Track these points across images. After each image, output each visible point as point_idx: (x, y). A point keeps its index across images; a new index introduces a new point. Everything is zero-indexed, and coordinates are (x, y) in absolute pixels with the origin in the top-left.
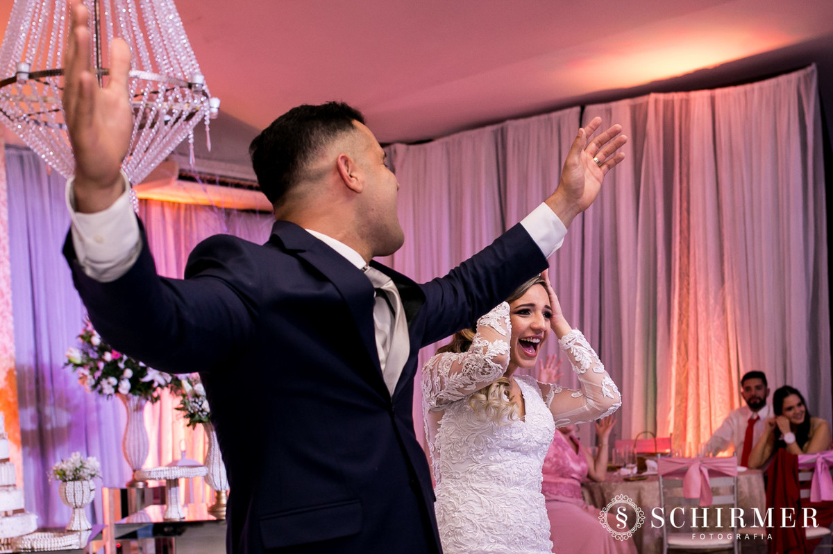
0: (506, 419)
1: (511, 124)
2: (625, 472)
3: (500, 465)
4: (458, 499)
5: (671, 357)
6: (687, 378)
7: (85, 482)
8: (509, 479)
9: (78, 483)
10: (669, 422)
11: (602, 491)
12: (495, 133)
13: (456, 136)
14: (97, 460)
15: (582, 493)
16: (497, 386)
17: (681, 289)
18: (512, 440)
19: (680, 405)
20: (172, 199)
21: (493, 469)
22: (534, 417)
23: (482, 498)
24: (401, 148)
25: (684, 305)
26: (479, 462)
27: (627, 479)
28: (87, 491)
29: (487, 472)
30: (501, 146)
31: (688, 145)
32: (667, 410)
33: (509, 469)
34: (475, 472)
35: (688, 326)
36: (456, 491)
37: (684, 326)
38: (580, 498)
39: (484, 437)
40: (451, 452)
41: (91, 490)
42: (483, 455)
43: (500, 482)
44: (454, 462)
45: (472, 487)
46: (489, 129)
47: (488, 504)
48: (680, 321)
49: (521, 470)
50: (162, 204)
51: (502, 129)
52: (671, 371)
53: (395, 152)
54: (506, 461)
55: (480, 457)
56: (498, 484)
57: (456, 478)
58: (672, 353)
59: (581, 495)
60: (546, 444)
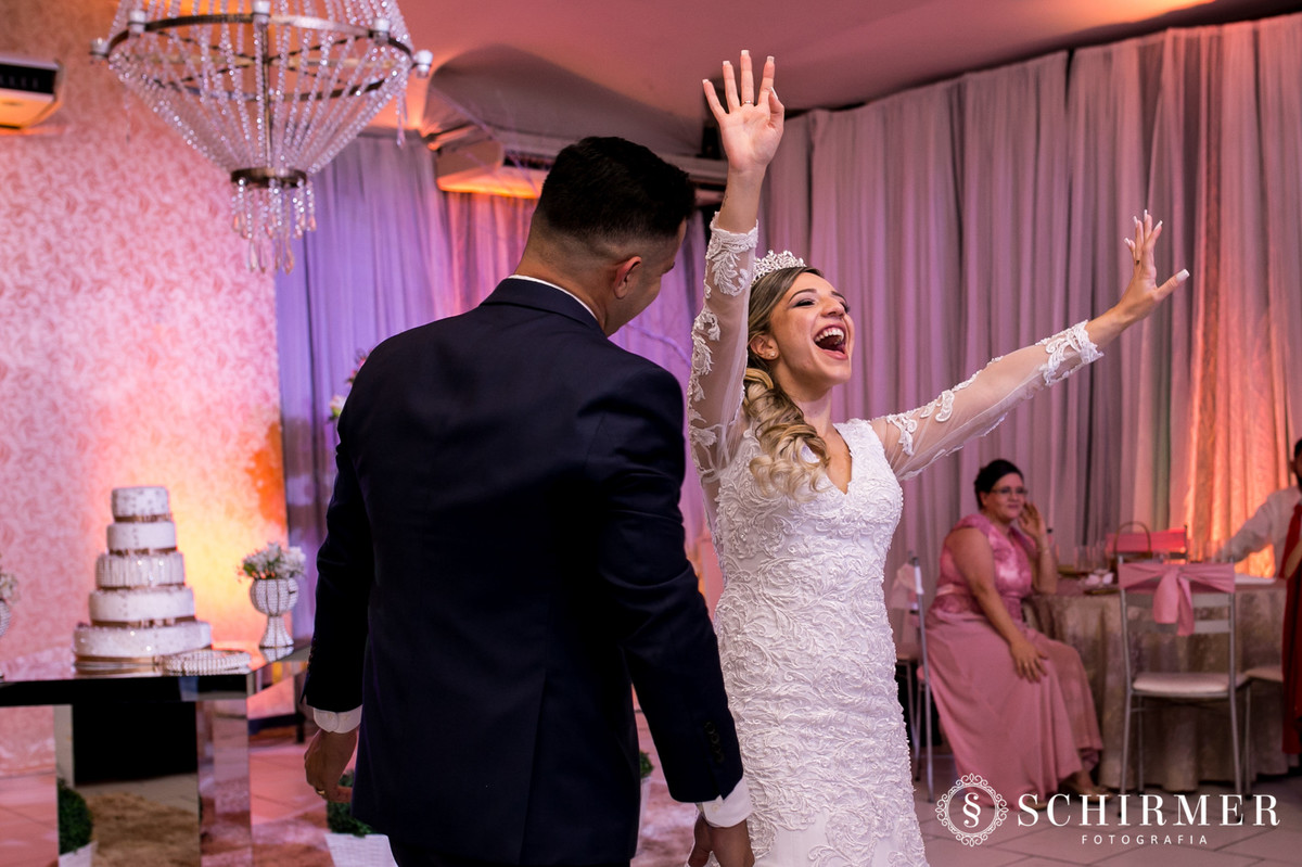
0: (806, 490)
1: (971, 79)
2: (1093, 580)
3: (805, 561)
4: (744, 613)
5: (1192, 415)
6: (1213, 445)
7: (282, 582)
8: (820, 582)
9: (272, 583)
10: (1186, 509)
11: (1050, 608)
12: (949, 92)
13: (896, 98)
14: (303, 551)
15: (1023, 611)
16: (791, 441)
17: (1206, 314)
18: (822, 520)
19: (1203, 485)
20: (505, 192)
21: (795, 568)
22: (865, 484)
23: (778, 613)
24: (821, 116)
25: (1212, 338)
26: (775, 556)
27: (1089, 592)
28: (283, 593)
29: (787, 572)
30: (957, 110)
31: (1219, 103)
32: (1184, 490)
33: (820, 567)
34: (770, 572)
35: (1216, 367)
36: (741, 602)
37: (1211, 368)
38: (1019, 618)
39: (776, 518)
40: (735, 542)
41: (290, 593)
42: (780, 546)
43: (807, 587)
44: (741, 557)
45: (764, 595)
46: (941, 86)
47: (786, 623)
48: (1206, 361)
49: (840, 567)
50: (492, 198)
51: (959, 86)
52: (1190, 435)
53: (815, 121)
54: (816, 554)
55: (775, 548)
56: (804, 590)
57: (744, 581)
58: (1192, 407)
59: (1021, 615)
60: (887, 524)
